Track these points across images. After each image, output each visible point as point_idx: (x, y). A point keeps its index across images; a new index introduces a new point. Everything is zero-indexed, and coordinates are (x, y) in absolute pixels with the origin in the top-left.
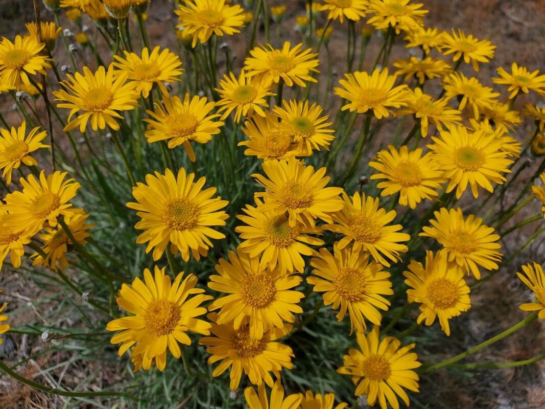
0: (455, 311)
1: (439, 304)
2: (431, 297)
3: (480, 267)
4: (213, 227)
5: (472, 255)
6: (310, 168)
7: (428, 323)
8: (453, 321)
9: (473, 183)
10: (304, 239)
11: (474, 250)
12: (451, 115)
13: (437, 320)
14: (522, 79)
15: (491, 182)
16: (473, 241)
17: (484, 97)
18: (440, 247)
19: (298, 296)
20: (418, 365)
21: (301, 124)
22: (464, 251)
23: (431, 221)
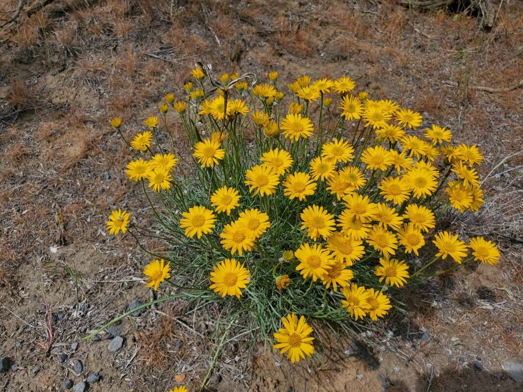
0: (419, 246)
1: (413, 244)
2: (409, 242)
3: (428, 228)
4: (331, 226)
5: (424, 223)
6: (361, 196)
7: (409, 252)
8: (419, 250)
9: (424, 193)
10: (364, 225)
11: (424, 221)
12: (409, 161)
13: (413, 250)
14: (438, 134)
15: (431, 192)
16: (423, 217)
17: (422, 147)
18: (410, 221)
19: (363, 247)
20: (408, 267)
21: (352, 177)
22: (421, 222)
23: (406, 212)
